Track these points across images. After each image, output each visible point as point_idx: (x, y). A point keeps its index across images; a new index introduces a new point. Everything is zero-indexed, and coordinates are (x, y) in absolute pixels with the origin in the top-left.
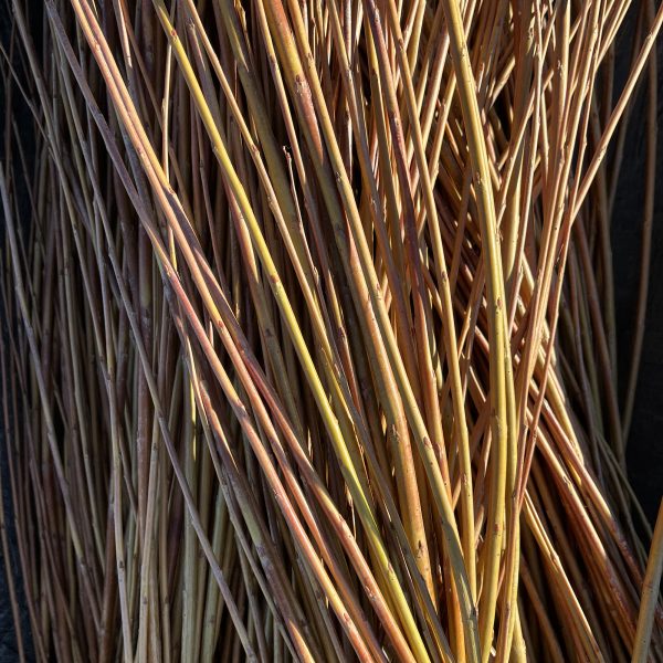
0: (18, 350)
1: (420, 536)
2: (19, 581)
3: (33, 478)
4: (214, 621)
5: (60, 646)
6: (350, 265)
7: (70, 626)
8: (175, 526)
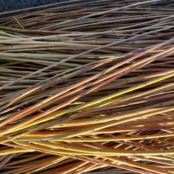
0: (118, 4)
1: (65, 126)
2: (53, 7)
3: (81, 10)
4: (42, 63)
5: (36, 19)
6: (149, 108)
7: (41, 21)
8: (69, 52)
